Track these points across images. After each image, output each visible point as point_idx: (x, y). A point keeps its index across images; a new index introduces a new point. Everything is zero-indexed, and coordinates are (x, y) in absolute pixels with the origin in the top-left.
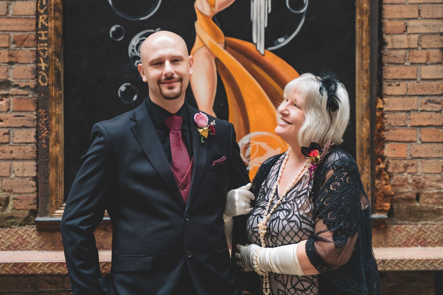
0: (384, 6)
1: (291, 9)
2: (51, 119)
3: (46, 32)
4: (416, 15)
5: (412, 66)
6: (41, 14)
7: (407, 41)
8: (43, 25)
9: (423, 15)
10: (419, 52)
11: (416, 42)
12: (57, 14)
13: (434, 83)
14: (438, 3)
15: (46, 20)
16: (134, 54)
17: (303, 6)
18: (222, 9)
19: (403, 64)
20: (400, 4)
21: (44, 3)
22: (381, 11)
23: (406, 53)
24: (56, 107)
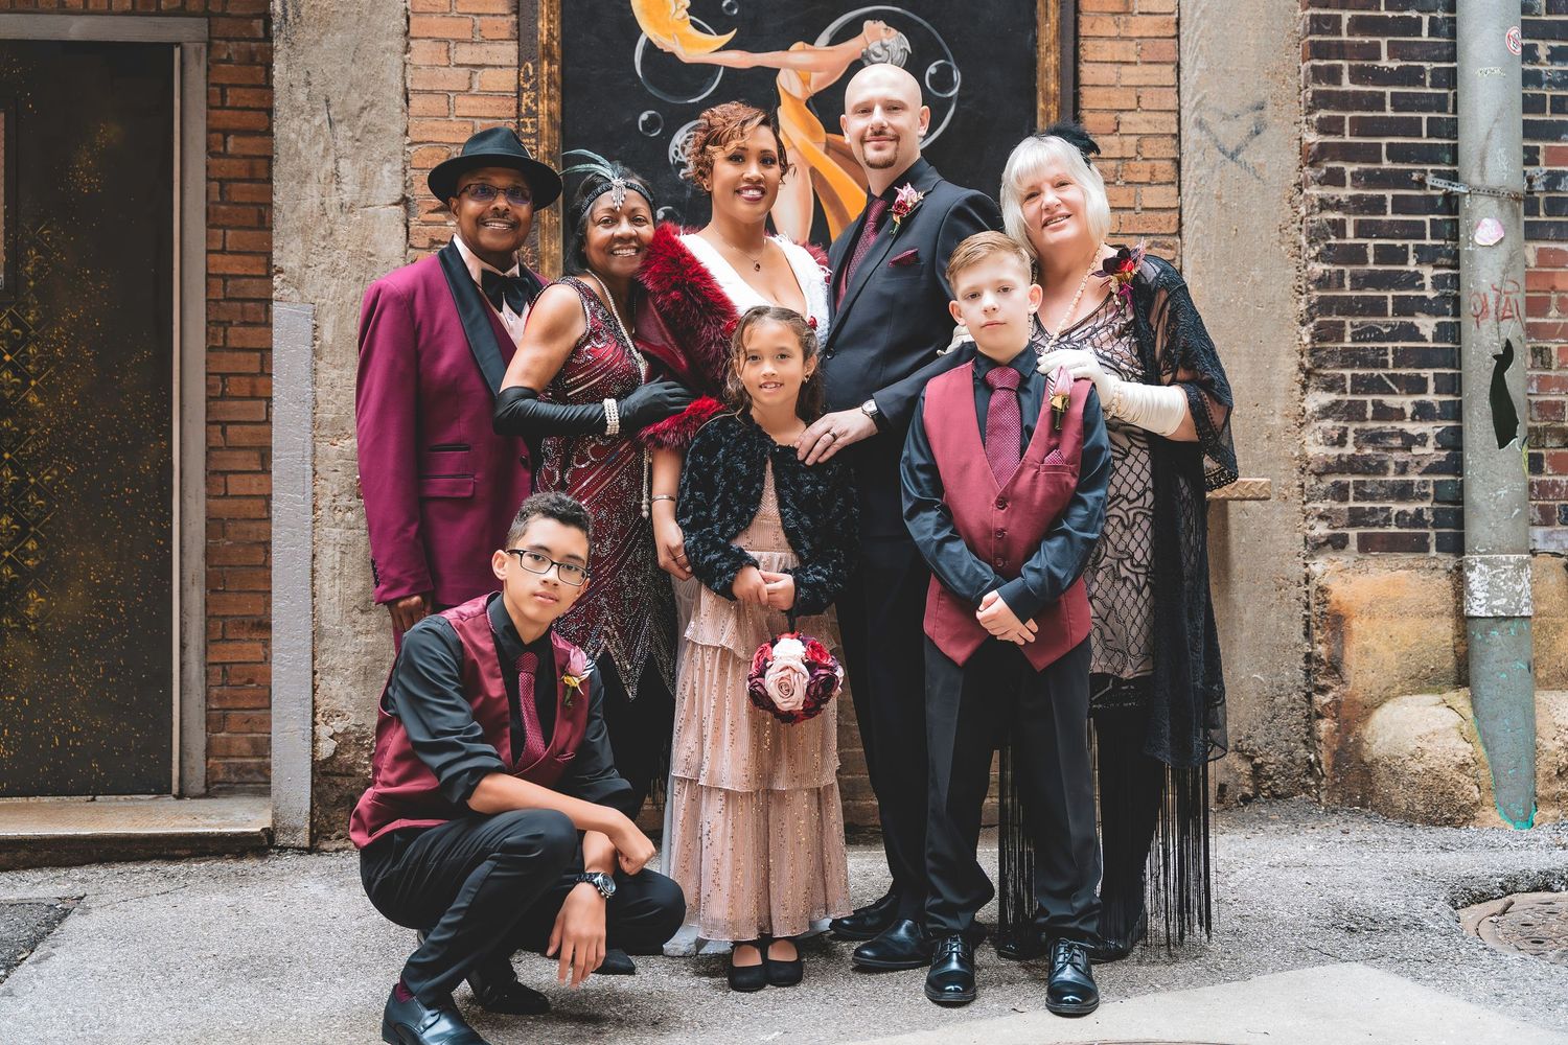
0: (1081, 89)
1: (932, 90)
2: (542, 262)
3: (533, 120)
4: (1133, 105)
5: (1127, 186)
6: (525, 90)
7: (1120, 146)
8: (528, 109)
9: (1144, 105)
10: (1139, 165)
11: (1134, 147)
12: (552, 90)
13: (1162, 215)
14: (1168, 86)
15: (535, 101)
16: (677, 159)
17: (951, 85)
18: (821, 88)
19: (1114, 183)
20: (1108, 86)
21: (531, 73)
22: (1077, 96)
23: (1117, 166)
24: (550, 243)
